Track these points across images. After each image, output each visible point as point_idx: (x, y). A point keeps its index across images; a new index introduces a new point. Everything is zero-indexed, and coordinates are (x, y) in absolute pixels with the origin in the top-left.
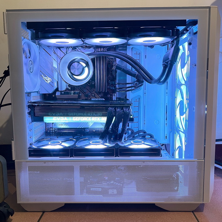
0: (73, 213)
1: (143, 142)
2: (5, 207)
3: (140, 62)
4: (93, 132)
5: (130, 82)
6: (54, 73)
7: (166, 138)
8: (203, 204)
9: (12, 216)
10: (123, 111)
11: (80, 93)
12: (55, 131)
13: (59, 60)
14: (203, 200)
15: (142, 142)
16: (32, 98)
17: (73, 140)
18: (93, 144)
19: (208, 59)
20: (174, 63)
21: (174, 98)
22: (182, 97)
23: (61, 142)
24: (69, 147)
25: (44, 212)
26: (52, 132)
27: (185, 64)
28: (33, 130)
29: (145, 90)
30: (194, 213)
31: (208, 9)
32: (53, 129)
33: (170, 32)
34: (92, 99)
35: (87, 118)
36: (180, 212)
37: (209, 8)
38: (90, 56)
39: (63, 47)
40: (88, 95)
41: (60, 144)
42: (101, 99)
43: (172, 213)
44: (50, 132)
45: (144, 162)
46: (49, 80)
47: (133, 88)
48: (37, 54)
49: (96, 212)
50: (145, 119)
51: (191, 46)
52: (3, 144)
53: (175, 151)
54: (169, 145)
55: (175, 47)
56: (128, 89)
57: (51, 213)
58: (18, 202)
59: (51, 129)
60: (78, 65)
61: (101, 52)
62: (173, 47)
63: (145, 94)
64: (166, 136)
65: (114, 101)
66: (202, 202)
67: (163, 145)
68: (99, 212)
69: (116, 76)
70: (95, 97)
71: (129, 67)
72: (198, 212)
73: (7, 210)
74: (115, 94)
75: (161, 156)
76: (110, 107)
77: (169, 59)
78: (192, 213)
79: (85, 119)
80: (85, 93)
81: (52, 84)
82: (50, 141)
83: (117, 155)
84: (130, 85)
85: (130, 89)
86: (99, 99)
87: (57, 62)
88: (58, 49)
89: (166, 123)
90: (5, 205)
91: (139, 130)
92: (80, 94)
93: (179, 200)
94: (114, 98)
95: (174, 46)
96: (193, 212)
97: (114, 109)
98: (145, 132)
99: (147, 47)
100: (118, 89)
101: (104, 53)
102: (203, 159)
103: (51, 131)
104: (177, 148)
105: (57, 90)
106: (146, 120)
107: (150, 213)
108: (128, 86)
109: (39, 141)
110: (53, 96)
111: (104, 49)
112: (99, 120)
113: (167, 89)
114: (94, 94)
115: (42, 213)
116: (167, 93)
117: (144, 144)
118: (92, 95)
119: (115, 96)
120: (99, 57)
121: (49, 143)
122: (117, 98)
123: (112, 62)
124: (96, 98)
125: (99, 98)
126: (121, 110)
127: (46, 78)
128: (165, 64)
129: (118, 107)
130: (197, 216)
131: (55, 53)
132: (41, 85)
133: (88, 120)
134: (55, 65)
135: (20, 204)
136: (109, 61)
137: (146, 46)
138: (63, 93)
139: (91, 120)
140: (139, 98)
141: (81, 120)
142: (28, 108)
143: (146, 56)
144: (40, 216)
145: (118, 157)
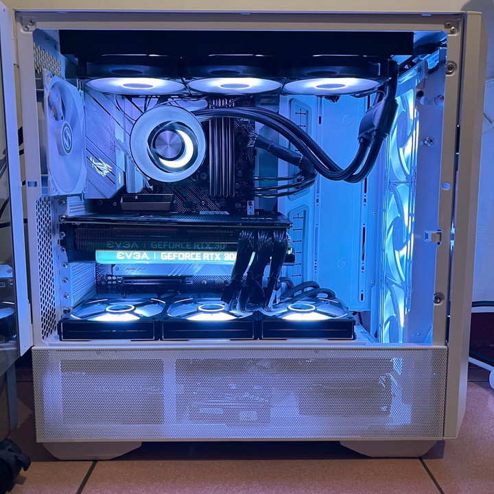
0: (161, 463)
1: (314, 308)
2: (10, 450)
3: (307, 129)
4: (203, 285)
5: (286, 175)
6: (117, 152)
7: (362, 299)
8: (444, 442)
9: (25, 469)
10: (273, 239)
11: (173, 199)
12: (117, 282)
13: (128, 126)
14: (443, 433)
15: (312, 308)
16: (68, 208)
17: (158, 302)
18: (205, 312)
19: (458, 130)
20: (385, 136)
21: (379, 212)
22: (401, 210)
23: (133, 307)
24: (153, 318)
25: (95, 461)
26: (112, 284)
27: (408, 138)
28: (71, 280)
29: (318, 192)
30: (424, 460)
32: (114, 278)
33: (377, 66)
34: (201, 213)
35: (193, 253)
36: (394, 460)
38: (198, 117)
39: (137, 96)
40: (192, 202)
41: (132, 312)
42: (222, 213)
43: (376, 461)
44: (107, 284)
45: (316, 350)
46: (105, 169)
47: (292, 189)
48: (80, 109)
49: (211, 461)
50: (316, 257)
51: (423, 98)
54: (367, 313)
55: (386, 101)
56: (280, 191)
57: (112, 462)
58: (38, 441)
59: (109, 278)
60: (172, 137)
61: (222, 107)
62: (383, 101)
63: (317, 201)
64: (362, 295)
65: (251, 216)
66: (440, 438)
67: (355, 313)
68: (219, 461)
69: (254, 161)
70: (208, 207)
71: (284, 142)
72: (431, 458)
73: (16, 457)
74: (253, 202)
75: (354, 339)
76: (244, 229)
77: (374, 126)
78: (419, 461)
79: (188, 257)
80: (185, 197)
81: (111, 177)
82: (108, 303)
83: (258, 337)
84: (285, 183)
85: (286, 190)
86: (217, 213)
87: (124, 129)
88: (126, 100)
89: (361, 266)
90: (10, 447)
91: (303, 281)
92: (175, 202)
93: (392, 433)
94: (250, 211)
95: (385, 98)
96: (420, 458)
97: (252, 236)
98: (316, 287)
99: (323, 98)
100: (259, 190)
101: (230, 110)
102: (444, 345)
103: (110, 282)
104: (385, 322)
105: (123, 190)
106: (318, 259)
107: (329, 461)
108: (280, 183)
109: (83, 304)
110: (115, 204)
111: (228, 102)
112: (219, 259)
113: (365, 192)
114: (206, 202)
115: (92, 462)
116: (365, 200)
117: (315, 311)
118: (201, 204)
119: (253, 207)
120: (218, 119)
121: (107, 310)
122: (256, 210)
123: (245, 130)
124: (210, 210)
125: (215, 210)
126: (268, 238)
127: (100, 164)
128: (364, 136)
129: (260, 230)
130: (430, 468)
131: (119, 108)
132: (87, 180)
133: (194, 259)
134: (119, 135)
135: (41, 444)
136: (239, 129)
137: (321, 96)
138: (136, 197)
139: (200, 259)
140: (305, 211)
141: (180, 259)
142: (60, 231)
143: (320, 118)
144: (88, 470)
145: (261, 339)
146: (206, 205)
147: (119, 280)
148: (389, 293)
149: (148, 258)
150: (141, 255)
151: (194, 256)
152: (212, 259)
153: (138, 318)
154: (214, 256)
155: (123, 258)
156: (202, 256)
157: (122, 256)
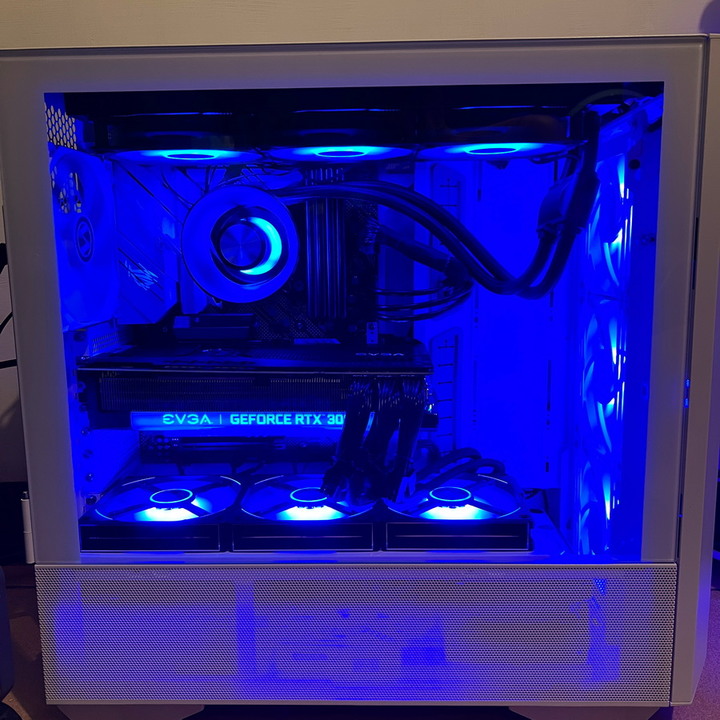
1: (470, 497)
3: (459, 215)
4: (302, 449)
5: (426, 287)
6: (165, 252)
8: (670, 709)
10: (401, 395)
11: (254, 320)
12: (172, 446)
13: (182, 212)
14: (671, 696)
15: (467, 495)
16: (91, 343)
18: (300, 504)
19: (698, 220)
23: (191, 494)
24: (218, 516)
26: (164, 450)
29: (477, 307)
31: (701, 46)
32: (166, 441)
33: (566, 121)
34: (297, 341)
35: (279, 415)
37: (706, 40)
39: (193, 167)
40: (282, 325)
41: (187, 504)
42: (328, 341)
44: (156, 450)
45: (471, 569)
46: (149, 278)
47: (435, 309)
51: (639, 171)
54: (556, 492)
55: (580, 175)
56: (416, 312)
58: (50, 701)
61: (325, 182)
62: (575, 175)
64: (547, 464)
66: (666, 704)
67: (536, 491)
70: (307, 333)
71: (422, 235)
74: (375, 325)
75: (531, 549)
76: (357, 379)
77: (560, 215)
79: (272, 420)
80: (272, 317)
81: (158, 290)
83: (380, 546)
84: (424, 299)
85: (426, 311)
86: (320, 341)
89: (545, 419)
91: (454, 447)
92: (256, 325)
94: (372, 338)
95: (578, 169)
97: (370, 389)
98: (475, 457)
100: (384, 309)
101: (336, 187)
102: (672, 560)
103: (160, 447)
104: (582, 506)
105: (177, 309)
108: (417, 300)
109: (117, 487)
110: (165, 329)
111: (334, 173)
112: (320, 423)
114: (304, 324)
116: (551, 317)
117: (471, 502)
118: (297, 328)
119: (376, 332)
120: (319, 200)
121: (151, 499)
122: (380, 336)
123: (363, 213)
124: (311, 337)
125: (318, 337)
126: (394, 393)
127: (141, 271)
128: (546, 228)
129: (382, 381)
131: (166, 186)
132: (122, 295)
133: (281, 423)
134: (169, 230)
139: (290, 423)
140: (456, 337)
141: (259, 423)
142: (78, 380)
143: (479, 191)
145: (384, 550)
146: (304, 329)
147: (175, 442)
149: (210, 423)
150: (200, 418)
151: (281, 419)
152: (308, 423)
153: (195, 516)
154: (312, 418)
155: (172, 422)
156: (293, 418)
157: (171, 419)
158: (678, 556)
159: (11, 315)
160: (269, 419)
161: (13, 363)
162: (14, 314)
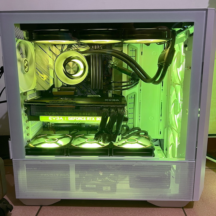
0: (69, 207)
2: (4, 203)
3: (136, 59)
5: (126, 81)
6: (50, 69)
7: (160, 134)
8: (193, 202)
9: (11, 211)
10: (117, 112)
11: (76, 89)
12: (52, 126)
13: (55, 58)
14: (193, 198)
15: (136, 140)
16: (28, 96)
17: (69, 137)
18: (88, 143)
19: (203, 62)
20: (169, 65)
21: (168, 95)
22: (177, 97)
23: (57, 140)
24: (65, 146)
25: (41, 206)
26: (50, 127)
27: (181, 64)
28: (30, 128)
29: (141, 86)
30: (184, 209)
31: (205, 11)
32: (50, 124)
33: (166, 33)
34: (88, 96)
35: (82, 117)
37: (207, 10)
39: (58, 45)
40: (84, 91)
41: (56, 143)
42: (97, 96)
43: (163, 209)
44: (47, 127)
45: (137, 161)
46: (45, 77)
48: (33, 51)
49: (91, 207)
50: (140, 115)
51: (187, 48)
52: (4, 135)
53: (169, 147)
54: (163, 140)
55: (170, 49)
57: (48, 207)
58: (17, 198)
59: (48, 124)
60: (73, 65)
61: (97, 49)
62: (169, 49)
63: (141, 90)
64: (160, 132)
65: (110, 98)
66: (191, 200)
67: (157, 140)
68: (94, 207)
69: (111, 73)
72: (187, 208)
73: (7, 206)
74: (111, 91)
75: (154, 156)
76: (105, 107)
77: (164, 60)
78: (182, 209)
79: (80, 119)
80: (81, 89)
81: (48, 81)
83: (111, 155)
84: (126, 84)
86: (95, 96)
87: (53, 59)
88: (54, 47)
89: (160, 119)
90: (4, 202)
91: (134, 127)
92: (76, 91)
93: (170, 197)
94: (110, 95)
95: (169, 47)
96: (183, 208)
97: (108, 110)
98: (139, 130)
99: (143, 44)
100: (113, 87)
101: (99, 51)
102: (194, 160)
103: (49, 126)
104: (170, 144)
105: (53, 86)
106: (141, 116)
107: (142, 208)
109: (36, 137)
110: (50, 92)
111: (99, 47)
112: (94, 120)
113: (162, 86)
114: (90, 91)
115: (40, 207)
116: (162, 90)
117: (137, 142)
118: (88, 92)
119: (111, 93)
120: (95, 55)
121: (46, 141)
122: (112, 94)
123: (108, 58)
124: (92, 94)
125: (94, 95)
126: (115, 112)
127: (43, 75)
128: (160, 64)
129: (112, 108)
130: (186, 213)
131: (50, 50)
132: (37, 82)
133: (83, 120)
134: (51, 63)
135: (18, 199)
136: (105, 58)
138: (59, 89)
139: (86, 120)
140: (135, 95)
141: (77, 119)
142: (25, 107)
143: (142, 52)
144: (38, 211)
145: (112, 156)
146: (90, 92)
147: (53, 125)
148: (172, 133)
149: (62, 119)
150: (60, 118)
152: (91, 120)
153: (59, 146)
154: (92, 119)
156: (86, 118)
157: (51, 118)
158: (196, 159)
159: (5, 88)
160: (79, 119)
161: (5, 101)
162: (6, 87)
